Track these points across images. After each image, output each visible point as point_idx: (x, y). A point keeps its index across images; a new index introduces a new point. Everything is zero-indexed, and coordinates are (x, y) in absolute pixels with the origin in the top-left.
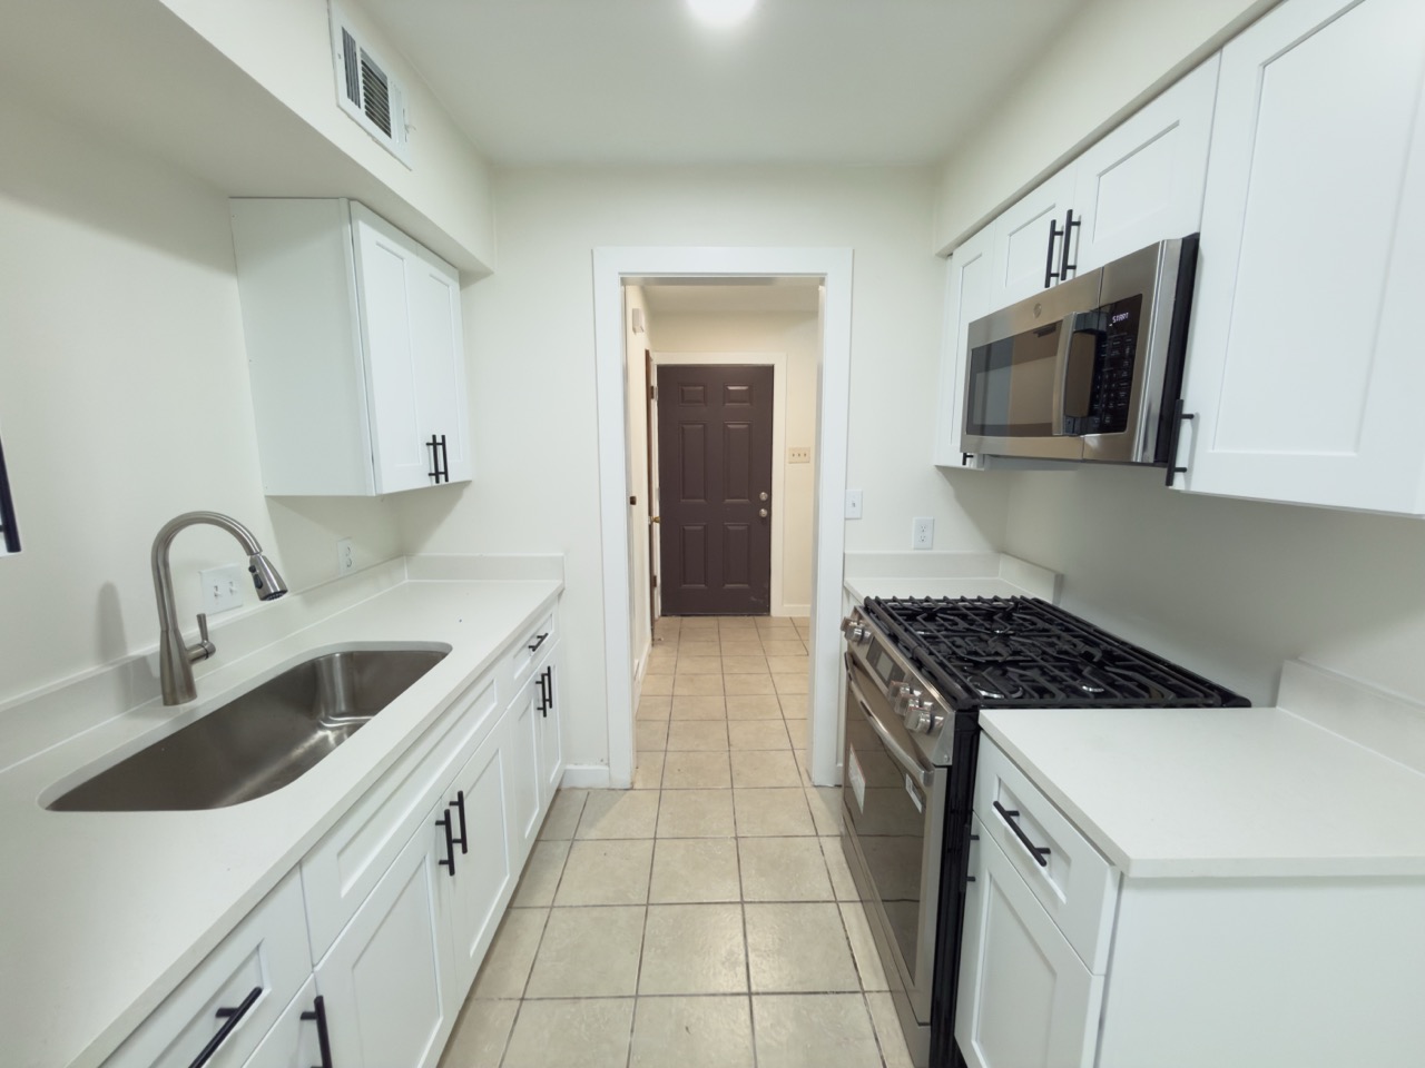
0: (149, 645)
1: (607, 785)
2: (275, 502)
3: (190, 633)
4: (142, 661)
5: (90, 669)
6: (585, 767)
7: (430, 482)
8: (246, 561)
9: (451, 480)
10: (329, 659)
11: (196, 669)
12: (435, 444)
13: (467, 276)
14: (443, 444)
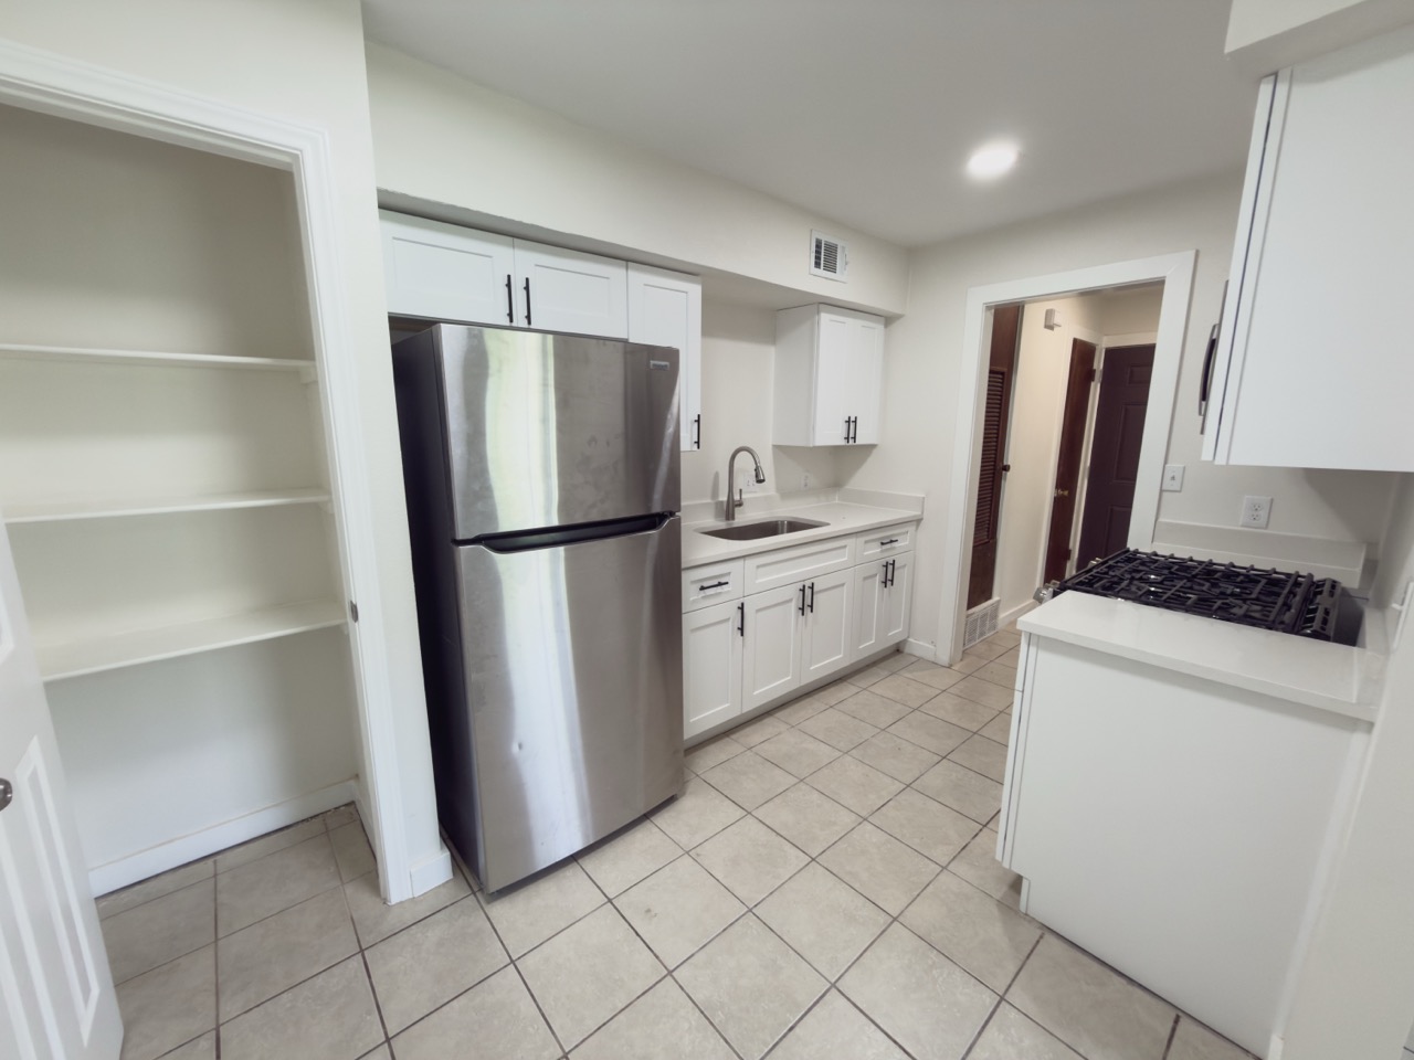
0: (724, 498)
1: (933, 660)
2: (777, 448)
3: (737, 497)
4: (722, 502)
5: (709, 501)
6: (921, 643)
7: (843, 443)
8: (754, 467)
9: (857, 443)
10: (783, 522)
11: (737, 509)
12: (848, 422)
13: (888, 320)
14: (855, 422)
